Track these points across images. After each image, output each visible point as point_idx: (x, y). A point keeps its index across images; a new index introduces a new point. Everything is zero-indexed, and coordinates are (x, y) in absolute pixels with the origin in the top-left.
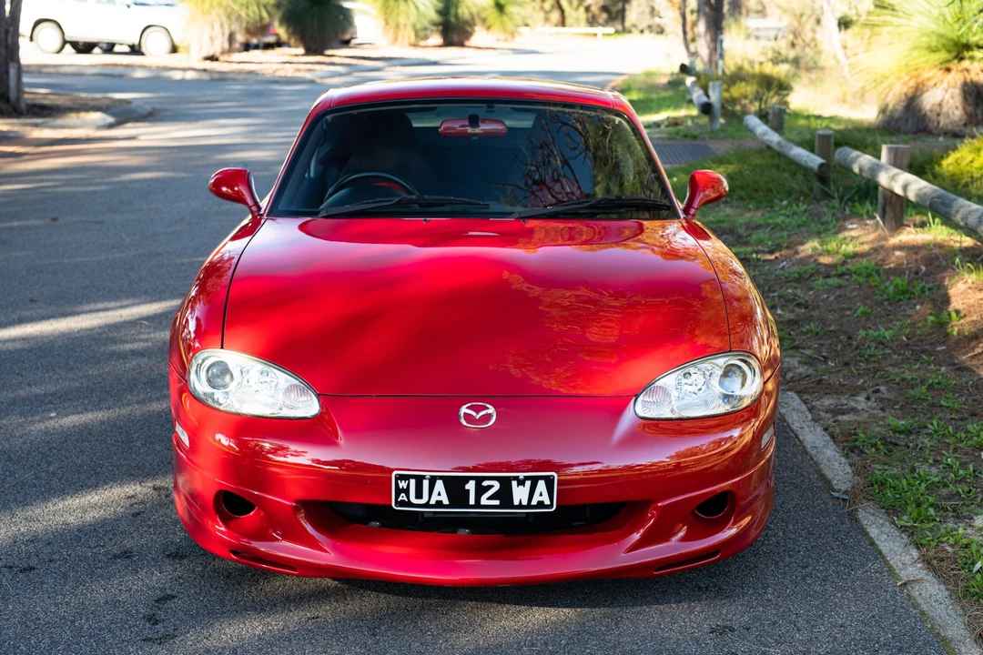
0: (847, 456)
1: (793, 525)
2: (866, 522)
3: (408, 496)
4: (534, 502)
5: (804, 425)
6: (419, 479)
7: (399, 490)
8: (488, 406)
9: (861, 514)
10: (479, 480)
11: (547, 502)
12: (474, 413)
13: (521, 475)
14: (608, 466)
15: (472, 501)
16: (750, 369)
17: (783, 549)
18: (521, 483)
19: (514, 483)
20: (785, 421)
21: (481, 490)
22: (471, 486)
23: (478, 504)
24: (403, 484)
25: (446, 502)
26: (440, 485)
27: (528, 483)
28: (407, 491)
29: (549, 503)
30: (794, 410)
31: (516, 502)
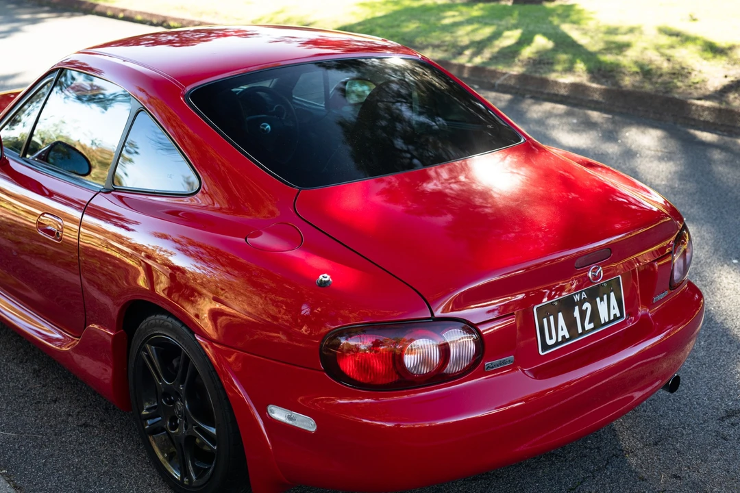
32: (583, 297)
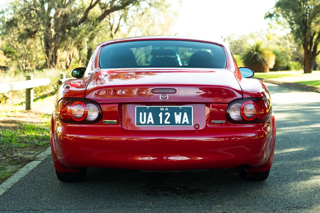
32: (166, 109)
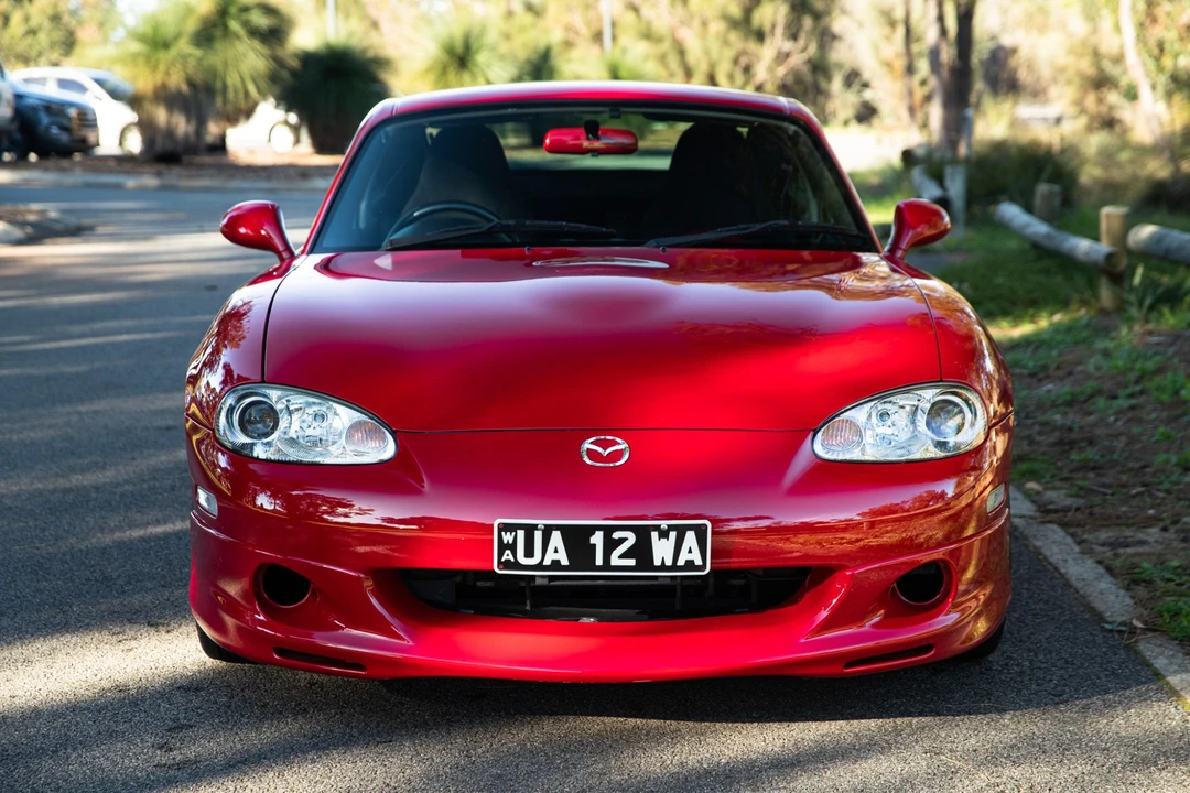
0: (1128, 589)
1: (1045, 655)
2: (1149, 653)
3: (514, 554)
4: (681, 562)
5: (1068, 557)
6: (530, 530)
7: (503, 547)
8: (619, 440)
9: (1142, 646)
10: (608, 531)
11: (698, 562)
12: (599, 450)
13: (664, 524)
14: (780, 523)
15: (599, 561)
16: (970, 410)
17: (1028, 678)
18: (664, 534)
19: (654, 535)
20: (1041, 554)
21: (610, 545)
22: (597, 539)
23: (607, 565)
24: (508, 538)
25: (565, 561)
26: (556, 539)
27: (673, 535)
28: (513, 547)
29: (701, 563)
30: (1054, 542)
31: (657, 562)
